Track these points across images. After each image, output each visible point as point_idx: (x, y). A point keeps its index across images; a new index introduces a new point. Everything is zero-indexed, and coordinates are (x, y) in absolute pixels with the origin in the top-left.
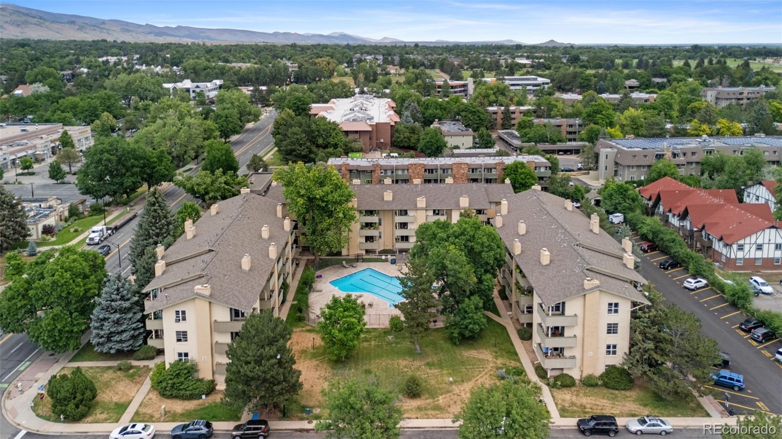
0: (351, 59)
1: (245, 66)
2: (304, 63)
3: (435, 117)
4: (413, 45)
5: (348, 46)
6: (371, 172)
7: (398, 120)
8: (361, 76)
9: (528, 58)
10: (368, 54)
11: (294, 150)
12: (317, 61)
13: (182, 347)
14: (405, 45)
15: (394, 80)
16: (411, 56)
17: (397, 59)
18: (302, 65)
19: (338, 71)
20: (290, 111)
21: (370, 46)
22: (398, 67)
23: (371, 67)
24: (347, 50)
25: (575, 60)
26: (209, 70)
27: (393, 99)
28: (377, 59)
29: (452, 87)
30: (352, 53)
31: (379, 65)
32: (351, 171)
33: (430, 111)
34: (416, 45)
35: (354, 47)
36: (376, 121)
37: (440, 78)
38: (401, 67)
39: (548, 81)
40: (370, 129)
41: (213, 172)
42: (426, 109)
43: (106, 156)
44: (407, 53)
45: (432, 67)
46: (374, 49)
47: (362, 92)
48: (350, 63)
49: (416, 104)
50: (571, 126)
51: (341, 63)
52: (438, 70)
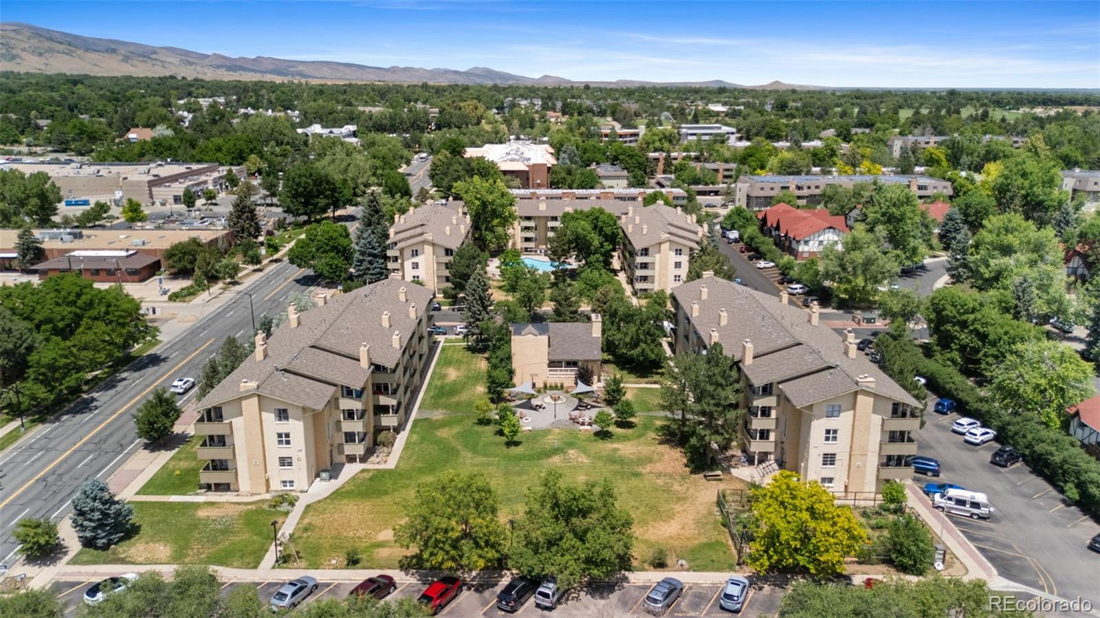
0: (503, 103)
1: (376, 110)
2: (447, 108)
3: (593, 161)
4: (582, 86)
5: (496, 88)
7: (555, 162)
8: (516, 123)
9: (725, 104)
10: (523, 97)
12: (462, 104)
13: (416, 272)
14: (572, 87)
15: (554, 128)
16: (579, 101)
17: (559, 104)
18: (444, 110)
19: (486, 118)
20: (447, 153)
21: (526, 88)
22: (560, 114)
23: (526, 113)
24: (495, 93)
25: (781, 106)
26: (335, 114)
27: (551, 145)
28: (535, 105)
29: (621, 136)
30: (502, 97)
31: (537, 112)
33: (588, 155)
34: (587, 87)
35: (504, 89)
36: (532, 162)
37: (608, 125)
38: (564, 113)
39: (734, 130)
40: (526, 169)
41: (393, 196)
42: (584, 153)
43: (304, 179)
44: (573, 97)
45: (602, 114)
46: (531, 91)
47: (518, 139)
48: (501, 108)
49: (574, 148)
50: (727, 170)
51: (488, 108)
52: (609, 119)
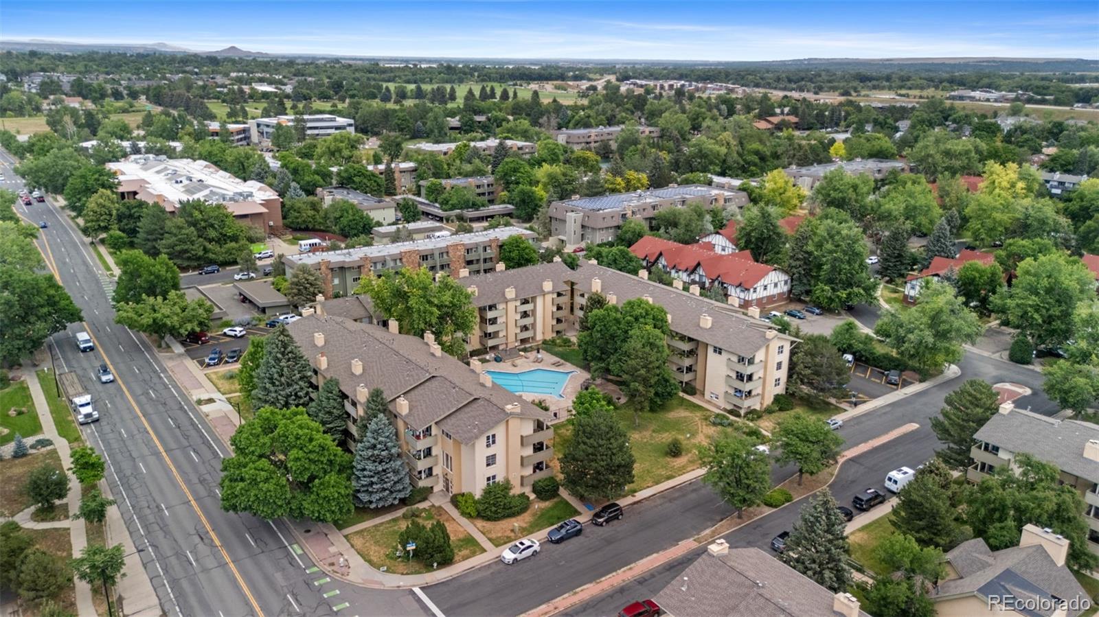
6: (359, 267)
11: (186, 251)
13: (491, 471)
29: (232, 134)
32: (332, 269)
39: (352, 121)
40: (266, 210)
50: (478, 187)
